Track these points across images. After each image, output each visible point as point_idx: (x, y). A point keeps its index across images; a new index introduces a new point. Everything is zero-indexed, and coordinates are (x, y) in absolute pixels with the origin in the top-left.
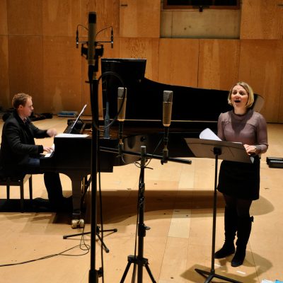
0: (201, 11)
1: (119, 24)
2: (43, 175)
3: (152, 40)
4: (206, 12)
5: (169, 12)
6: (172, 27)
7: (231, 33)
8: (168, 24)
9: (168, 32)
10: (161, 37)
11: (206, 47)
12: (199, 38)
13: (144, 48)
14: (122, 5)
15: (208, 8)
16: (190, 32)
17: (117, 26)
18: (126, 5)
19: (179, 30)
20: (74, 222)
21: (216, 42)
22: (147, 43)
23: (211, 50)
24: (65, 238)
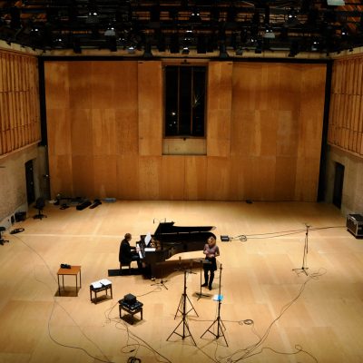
0: (185, 140)
4: (187, 140)
6: (168, 149)
7: (202, 151)
8: (166, 147)
9: (166, 151)
10: (163, 154)
11: (189, 160)
12: (185, 155)
13: (153, 161)
14: (140, 138)
15: (189, 138)
16: (179, 151)
18: (143, 138)
19: (172, 150)
21: (194, 158)
22: (154, 158)
23: (191, 161)
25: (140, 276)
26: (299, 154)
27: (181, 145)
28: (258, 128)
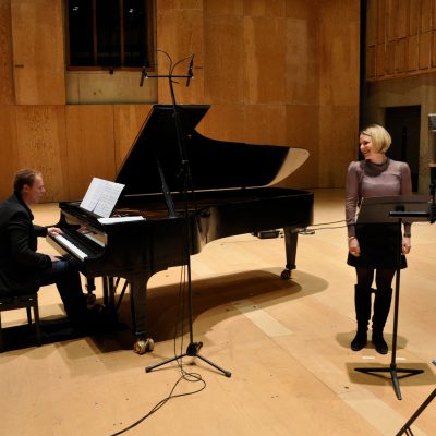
0: (112, 73)
1: (13, 90)
2: (54, 285)
3: (56, 107)
4: (117, 74)
5: (74, 75)
6: (79, 92)
8: (74, 88)
9: (74, 98)
10: (68, 104)
11: (122, 114)
12: (112, 103)
13: (47, 118)
14: (17, 66)
15: (120, 70)
16: (101, 97)
17: (10, 92)
18: (22, 66)
19: (87, 95)
20: (141, 344)
21: (132, 108)
22: (50, 111)
23: (127, 117)
24: (148, 370)
25: (83, 343)
26: (322, 102)
27: (105, 85)
28: (250, 50)
